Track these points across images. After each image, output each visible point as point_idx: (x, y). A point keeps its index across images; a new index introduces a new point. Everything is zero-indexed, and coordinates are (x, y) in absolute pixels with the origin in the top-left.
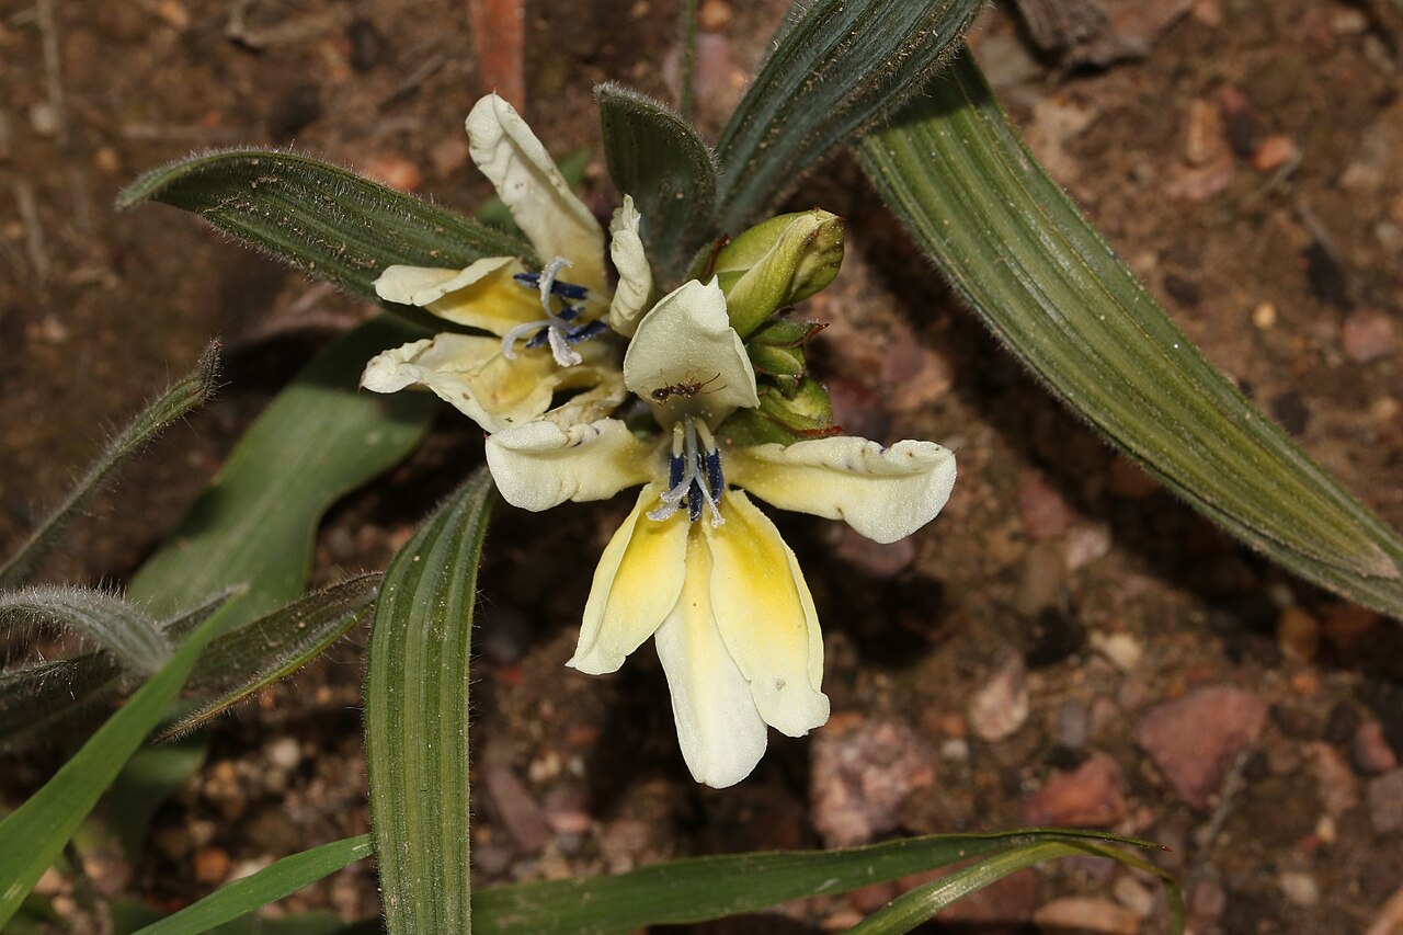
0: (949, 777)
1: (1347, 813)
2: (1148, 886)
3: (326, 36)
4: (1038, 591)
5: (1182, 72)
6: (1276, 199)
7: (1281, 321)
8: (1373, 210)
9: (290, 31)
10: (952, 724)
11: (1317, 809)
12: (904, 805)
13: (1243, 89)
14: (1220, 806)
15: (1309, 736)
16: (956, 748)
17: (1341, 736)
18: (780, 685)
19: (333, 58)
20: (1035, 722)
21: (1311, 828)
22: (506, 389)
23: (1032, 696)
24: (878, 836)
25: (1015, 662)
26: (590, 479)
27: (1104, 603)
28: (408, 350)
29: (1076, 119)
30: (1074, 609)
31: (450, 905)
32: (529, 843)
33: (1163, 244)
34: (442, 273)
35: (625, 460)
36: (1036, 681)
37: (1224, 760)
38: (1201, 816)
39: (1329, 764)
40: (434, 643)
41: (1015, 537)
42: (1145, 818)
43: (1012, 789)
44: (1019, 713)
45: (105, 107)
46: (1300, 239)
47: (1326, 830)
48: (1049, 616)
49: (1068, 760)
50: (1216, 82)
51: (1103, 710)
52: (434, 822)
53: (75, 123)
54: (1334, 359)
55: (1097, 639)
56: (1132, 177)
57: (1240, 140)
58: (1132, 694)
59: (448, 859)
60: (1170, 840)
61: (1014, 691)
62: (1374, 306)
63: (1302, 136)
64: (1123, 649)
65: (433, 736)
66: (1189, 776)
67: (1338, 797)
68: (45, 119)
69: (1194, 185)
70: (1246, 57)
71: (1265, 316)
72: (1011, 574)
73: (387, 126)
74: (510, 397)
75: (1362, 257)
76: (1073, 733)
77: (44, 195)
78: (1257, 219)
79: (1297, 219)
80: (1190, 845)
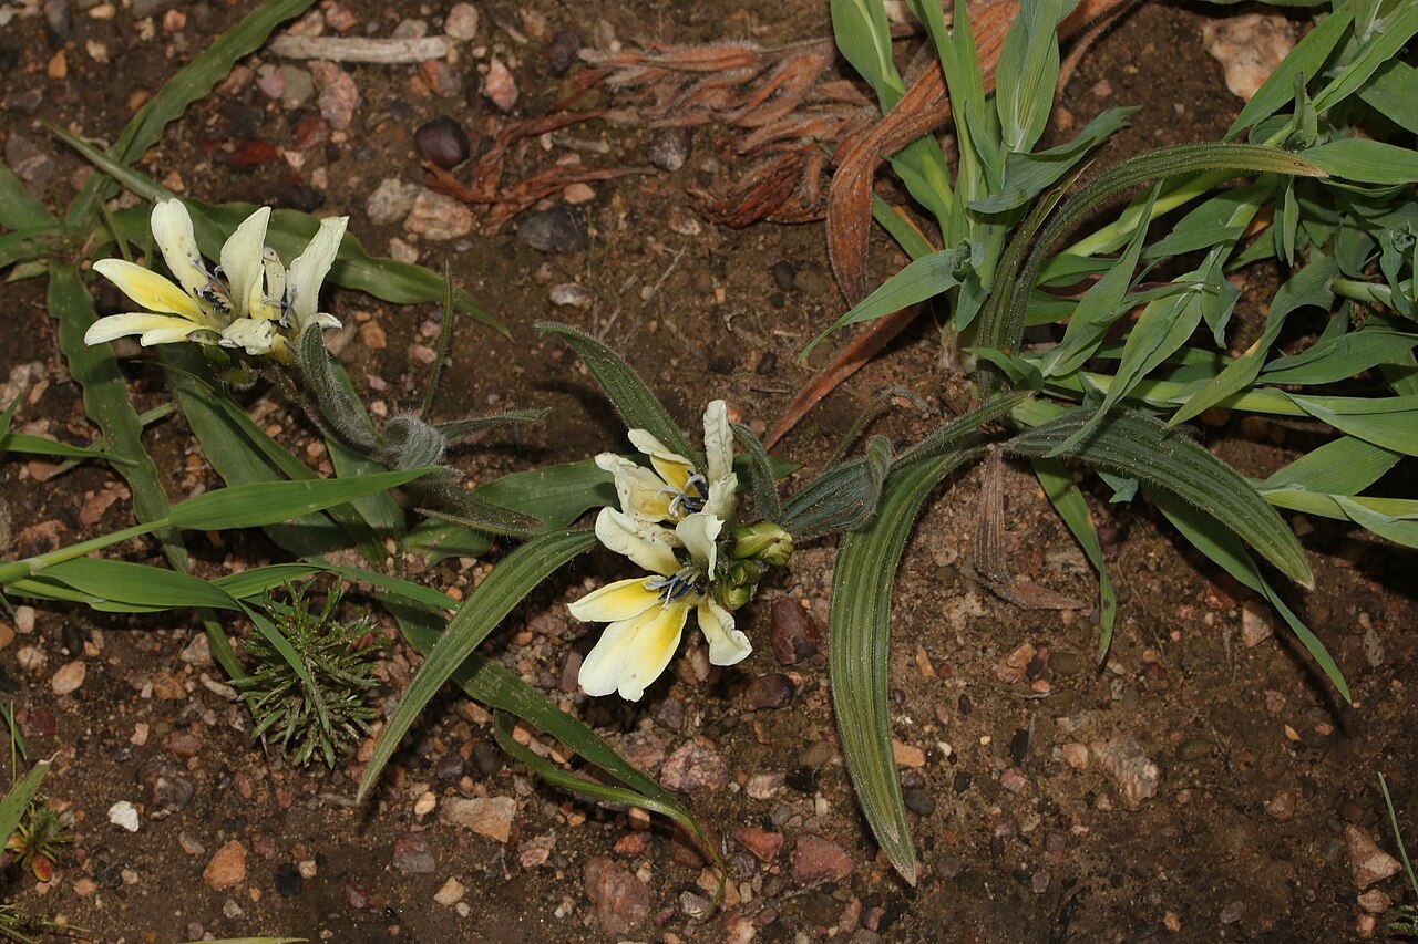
0: (722, 793)
1: (845, 932)
2: (754, 894)
3: (757, 348)
4: (812, 758)
5: (1038, 630)
6: (1028, 703)
7: (990, 746)
8: (1061, 739)
9: (748, 336)
10: (742, 778)
11: (835, 921)
12: (696, 789)
13: (1052, 655)
14: (805, 889)
15: (857, 894)
16: (735, 787)
17: (867, 905)
18: (634, 676)
19: (754, 357)
20: (769, 802)
21: (827, 926)
22: (652, 505)
23: (777, 794)
24: (681, 792)
25: (782, 776)
26: (640, 555)
27: (831, 785)
28: (624, 461)
29: (978, 611)
30: (818, 776)
31: (463, 649)
32: (564, 686)
33: (972, 682)
34: (663, 448)
35: (664, 562)
36: (784, 790)
37: (819, 875)
38: (795, 887)
39: (854, 908)
40: (541, 563)
41: (821, 733)
42: (776, 870)
43: (740, 818)
44: (766, 795)
45: (667, 306)
46: (1023, 725)
47: (832, 931)
48: (806, 769)
49: (768, 826)
50: (1047, 644)
51: (797, 820)
52: (483, 619)
53: (653, 303)
54: (994, 777)
55: (818, 795)
56: (984, 650)
57: (1033, 670)
58: (812, 824)
59: (476, 634)
60: (775, 886)
61: (772, 786)
62: (1026, 771)
63: (1058, 690)
64: (823, 805)
65: (509, 591)
66: (802, 868)
67: (846, 924)
68: (646, 292)
69: (1002, 672)
70: (1067, 646)
71: (985, 740)
72: (809, 744)
73: (747, 398)
74: (651, 510)
75: (1039, 752)
76: (779, 819)
77: (622, 318)
78: (1014, 704)
79: (1029, 717)
80: (782, 893)
